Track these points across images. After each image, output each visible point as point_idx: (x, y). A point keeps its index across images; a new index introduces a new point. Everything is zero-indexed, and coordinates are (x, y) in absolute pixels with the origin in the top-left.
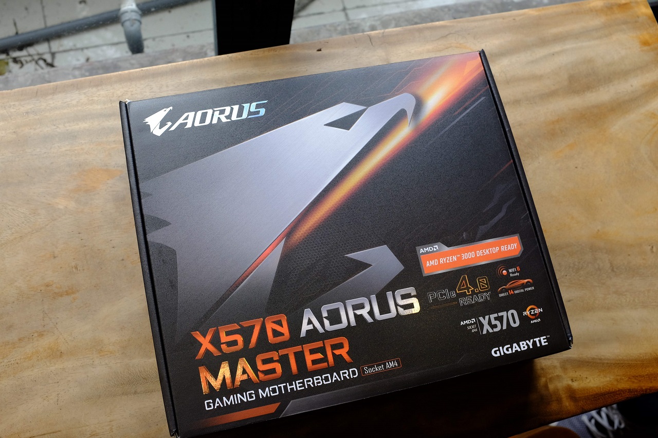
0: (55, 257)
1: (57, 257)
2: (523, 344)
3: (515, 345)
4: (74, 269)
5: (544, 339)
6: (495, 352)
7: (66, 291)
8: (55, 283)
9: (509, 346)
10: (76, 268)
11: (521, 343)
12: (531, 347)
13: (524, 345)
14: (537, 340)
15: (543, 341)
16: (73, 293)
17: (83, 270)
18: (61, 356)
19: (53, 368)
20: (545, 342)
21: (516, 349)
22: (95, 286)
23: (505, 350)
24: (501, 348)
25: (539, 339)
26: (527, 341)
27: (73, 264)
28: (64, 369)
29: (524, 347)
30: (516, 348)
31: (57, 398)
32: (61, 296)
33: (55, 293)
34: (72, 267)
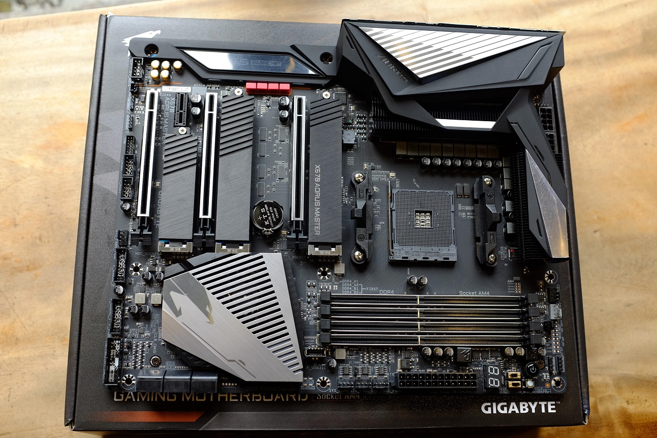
0: (16, 225)
1: (18, 225)
2: (524, 405)
3: (513, 404)
4: (37, 241)
5: (552, 405)
6: (486, 408)
7: (27, 267)
8: (14, 256)
9: (505, 404)
10: (40, 239)
11: (521, 404)
12: (533, 411)
13: (524, 407)
14: (543, 404)
15: (550, 407)
16: (35, 268)
17: (49, 242)
18: (16, 343)
19: (6, 357)
20: (552, 409)
21: (513, 410)
22: (61, 262)
23: (498, 408)
24: (494, 404)
25: (546, 403)
26: (530, 404)
27: (37, 234)
28: (18, 359)
29: (524, 409)
30: (513, 408)
31: (8, 393)
32: (21, 271)
33: (14, 268)
34: (36, 238)
